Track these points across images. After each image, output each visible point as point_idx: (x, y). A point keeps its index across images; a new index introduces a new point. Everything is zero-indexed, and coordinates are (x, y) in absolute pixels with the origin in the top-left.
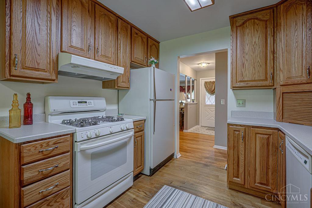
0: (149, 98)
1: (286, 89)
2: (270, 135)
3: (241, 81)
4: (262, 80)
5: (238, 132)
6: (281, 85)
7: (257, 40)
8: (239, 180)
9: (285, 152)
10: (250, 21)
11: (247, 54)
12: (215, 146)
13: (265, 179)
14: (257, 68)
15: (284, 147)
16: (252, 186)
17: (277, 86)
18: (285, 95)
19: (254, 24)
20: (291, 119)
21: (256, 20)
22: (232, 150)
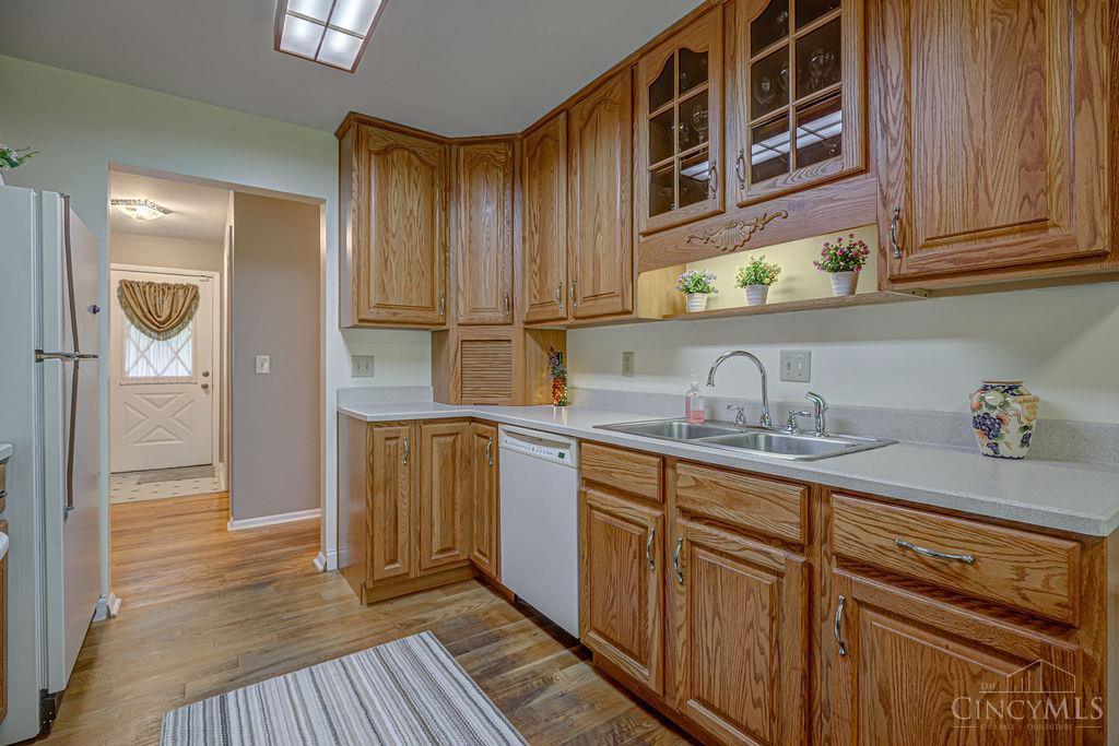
1: (468, 334)
2: (457, 434)
3: (379, 306)
4: (425, 309)
5: (394, 442)
6: (459, 325)
7: (415, 207)
8: (398, 565)
10: (400, 151)
11: (394, 236)
12: (235, 526)
13: (449, 537)
14: (414, 277)
15: (494, 451)
16: (426, 565)
17: (451, 325)
18: (466, 345)
19: (410, 163)
20: (476, 395)
21: (413, 157)
22: (381, 494)
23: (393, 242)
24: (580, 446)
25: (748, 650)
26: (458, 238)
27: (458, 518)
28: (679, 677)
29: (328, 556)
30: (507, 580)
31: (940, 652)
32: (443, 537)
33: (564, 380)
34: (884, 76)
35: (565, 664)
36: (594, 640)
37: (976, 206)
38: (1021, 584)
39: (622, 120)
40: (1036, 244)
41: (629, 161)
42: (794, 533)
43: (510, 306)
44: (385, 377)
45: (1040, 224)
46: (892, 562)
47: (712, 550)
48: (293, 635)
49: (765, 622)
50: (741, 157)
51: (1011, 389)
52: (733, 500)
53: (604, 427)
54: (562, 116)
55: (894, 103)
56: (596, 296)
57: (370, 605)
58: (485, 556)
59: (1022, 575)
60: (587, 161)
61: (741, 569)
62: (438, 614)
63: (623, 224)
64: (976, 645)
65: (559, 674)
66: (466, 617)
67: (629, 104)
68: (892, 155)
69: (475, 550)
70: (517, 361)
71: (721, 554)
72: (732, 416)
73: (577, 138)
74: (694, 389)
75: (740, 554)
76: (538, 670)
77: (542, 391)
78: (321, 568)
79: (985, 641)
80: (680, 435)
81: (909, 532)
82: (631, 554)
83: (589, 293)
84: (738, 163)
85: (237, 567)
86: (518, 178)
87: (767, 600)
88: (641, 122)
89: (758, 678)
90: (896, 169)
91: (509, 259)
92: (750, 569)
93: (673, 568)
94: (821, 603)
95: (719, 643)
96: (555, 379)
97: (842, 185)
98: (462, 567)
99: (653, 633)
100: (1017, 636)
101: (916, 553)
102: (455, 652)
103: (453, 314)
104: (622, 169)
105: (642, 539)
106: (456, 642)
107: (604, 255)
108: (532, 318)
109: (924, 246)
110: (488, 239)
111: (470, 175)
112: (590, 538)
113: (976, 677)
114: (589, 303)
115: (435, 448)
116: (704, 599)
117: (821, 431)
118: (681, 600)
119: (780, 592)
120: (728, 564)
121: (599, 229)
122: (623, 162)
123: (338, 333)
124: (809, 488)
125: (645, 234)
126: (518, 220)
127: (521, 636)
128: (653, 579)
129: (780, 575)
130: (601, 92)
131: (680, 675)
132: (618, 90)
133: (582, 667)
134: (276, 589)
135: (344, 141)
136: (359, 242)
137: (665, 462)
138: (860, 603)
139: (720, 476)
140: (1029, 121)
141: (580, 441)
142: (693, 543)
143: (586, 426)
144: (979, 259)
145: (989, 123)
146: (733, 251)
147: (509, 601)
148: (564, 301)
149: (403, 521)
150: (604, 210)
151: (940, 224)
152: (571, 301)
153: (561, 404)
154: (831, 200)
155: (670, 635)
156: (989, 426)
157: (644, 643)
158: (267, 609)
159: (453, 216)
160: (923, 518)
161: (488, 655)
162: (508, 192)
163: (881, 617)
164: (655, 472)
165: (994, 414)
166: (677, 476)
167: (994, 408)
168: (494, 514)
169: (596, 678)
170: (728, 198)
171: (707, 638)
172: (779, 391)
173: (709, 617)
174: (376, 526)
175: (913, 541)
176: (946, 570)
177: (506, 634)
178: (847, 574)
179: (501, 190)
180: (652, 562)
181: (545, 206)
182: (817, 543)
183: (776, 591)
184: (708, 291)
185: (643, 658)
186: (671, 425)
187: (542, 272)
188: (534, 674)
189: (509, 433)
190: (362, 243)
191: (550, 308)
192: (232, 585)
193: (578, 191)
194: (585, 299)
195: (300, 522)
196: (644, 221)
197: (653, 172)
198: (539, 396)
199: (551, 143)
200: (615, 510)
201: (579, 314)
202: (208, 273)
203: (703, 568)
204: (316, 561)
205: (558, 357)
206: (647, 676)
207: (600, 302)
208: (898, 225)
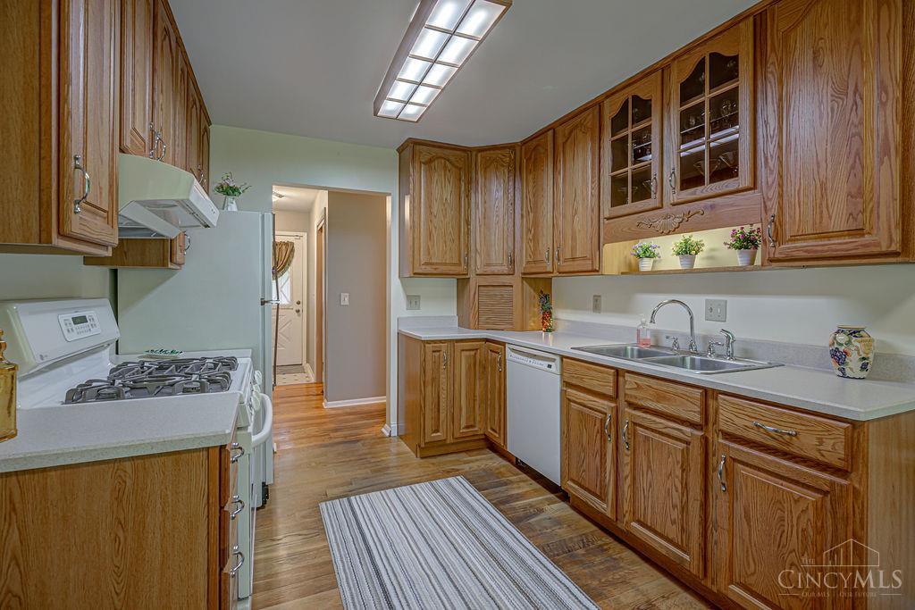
0: (260, 297)
1: (483, 281)
2: (477, 350)
3: (426, 264)
4: (454, 264)
5: (438, 354)
6: (477, 275)
7: (449, 196)
8: (440, 434)
9: (505, 370)
10: (440, 160)
11: (435, 217)
12: (328, 405)
13: (472, 418)
14: (448, 243)
15: (503, 362)
16: (457, 435)
17: (472, 276)
18: (482, 288)
19: (445, 167)
20: (488, 323)
21: (447, 163)
22: (430, 387)
23: (435, 221)
24: (562, 360)
25: (669, 490)
26: (477, 215)
27: (477, 407)
28: (626, 508)
29: (391, 427)
30: (512, 448)
31: (778, 488)
32: (467, 419)
33: (550, 313)
34: (766, 127)
35: (551, 502)
36: (571, 487)
37: (821, 217)
38: (821, 447)
39: (592, 140)
40: (857, 244)
41: (597, 168)
42: (697, 418)
43: (512, 262)
44: (428, 310)
45: (859, 232)
46: (752, 435)
47: (647, 428)
48: (379, 471)
49: (679, 472)
50: (674, 173)
51: (854, 333)
52: (660, 397)
53: (578, 349)
54: (550, 133)
55: (772, 147)
56: (573, 259)
57: (422, 458)
58: (496, 432)
59: (821, 442)
60: (568, 166)
61: (665, 440)
62: (466, 467)
63: (593, 211)
64: (797, 483)
65: (547, 507)
66: (484, 470)
67: (597, 130)
68: (770, 180)
69: (489, 427)
70: (517, 300)
71: (653, 430)
72: (669, 343)
73: (561, 149)
74: (643, 324)
75: (664, 430)
76: (533, 504)
77: (534, 320)
78: (388, 434)
79: (802, 480)
80: (632, 356)
81: (761, 418)
82: (596, 431)
83: (569, 256)
84: (671, 176)
85: (336, 430)
86: (518, 173)
87: (680, 458)
88: (605, 143)
89: (674, 507)
90: (772, 191)
91: (511, 228)
92: (670, 440)
93: (623, 439)
94: (713, 461)
95: (650, 486)
96: (544, 313)
97: (739, 197)
98: (479, 440)
99: (609, 480)
100: (818, 477)
101: (765, 430)
102: (479, 489)
103: (473, 267)
104: (592, 172)
105: (603, 421)
106: (480, 483)
107: (579, 231)
108: (528, 271)
109: (790, 240)
110: (497, 216)
111: (485, 172)
112: (568, 420)
113: (797, 501)
114: (568, 263)
115: (463, 358)
116: (642, 459)
117: (731, 356)
118: (627, 460)
119: (688, 454)
120: (657, 437)
121: (576, 213)
122: (593, 169)
123: (398, 280)
124: (706, 390)
125: (608, 219)
126: (518, 202)
127: (522, 484)
128: (610, 446)
129: (688, 443)
130: (577, 120)
131: (626, 507)
132: (590, 118)
133: (563, 505)
134: (363, 445)
135: (402, 154)
136: (414, 222)
137: (618, 372)
138: (734, 460)
139: (653, 382)
140: (853, 167)
141: (562, 357)
142: (635, 424)
143: (566, 347)
144: (822, 251)
145: (829, 166)
146: (668, 234)
147: (512, 463)
148: (551, 261)
149: (443, 405)
150: (579, 198)
151: (799, 227)
152: (556, 261)
153: (548, 330)
154: (732, 205)
155: (620, 483)
156: (839, 357)
157: (603, 487)
158: (360, 455)
159: (473, 200)
160: (770, 409)
161: (502, 492)
162: (511, 183)
163: (747, 468)
164: (611, 378)
165: (841, 349)
166: (625, 381)
167: (841, 345)
168: (502, 404)
169: (572, 511)
170: (665, 199)
171: (643, 483)
172: (704, 327)
173: (645, 469)
174: (427, 407)
175: (764, 423)
176: (781, 439)
177: (511, 482)
178: (727, 443)
179: (506, 181)
180: (609, 436)
181: (537, 193)
182: (710, 425)
183: (685, 453)
184: (654, 256)
185: (602, 498)
186: (626, 349)
187: (535, 239)
188: (531, 506)
189: (513, 350)
190: (416, 224)
191: (542, 265)
192: (336, 440)
193: (561, 185)
194: (566, 260)
195: (367, 405)
196: (607, 210)
197: (613, 177)
198: (532, 324)
199: (542, 151)
200: (585, 402)
201: (561, 270)
202: (299, 234)
203: (641, 439)
204: (383, 430)
205: (545, 297)
206: (606, 508)
207: (576, 263)
208: (773, 226)
